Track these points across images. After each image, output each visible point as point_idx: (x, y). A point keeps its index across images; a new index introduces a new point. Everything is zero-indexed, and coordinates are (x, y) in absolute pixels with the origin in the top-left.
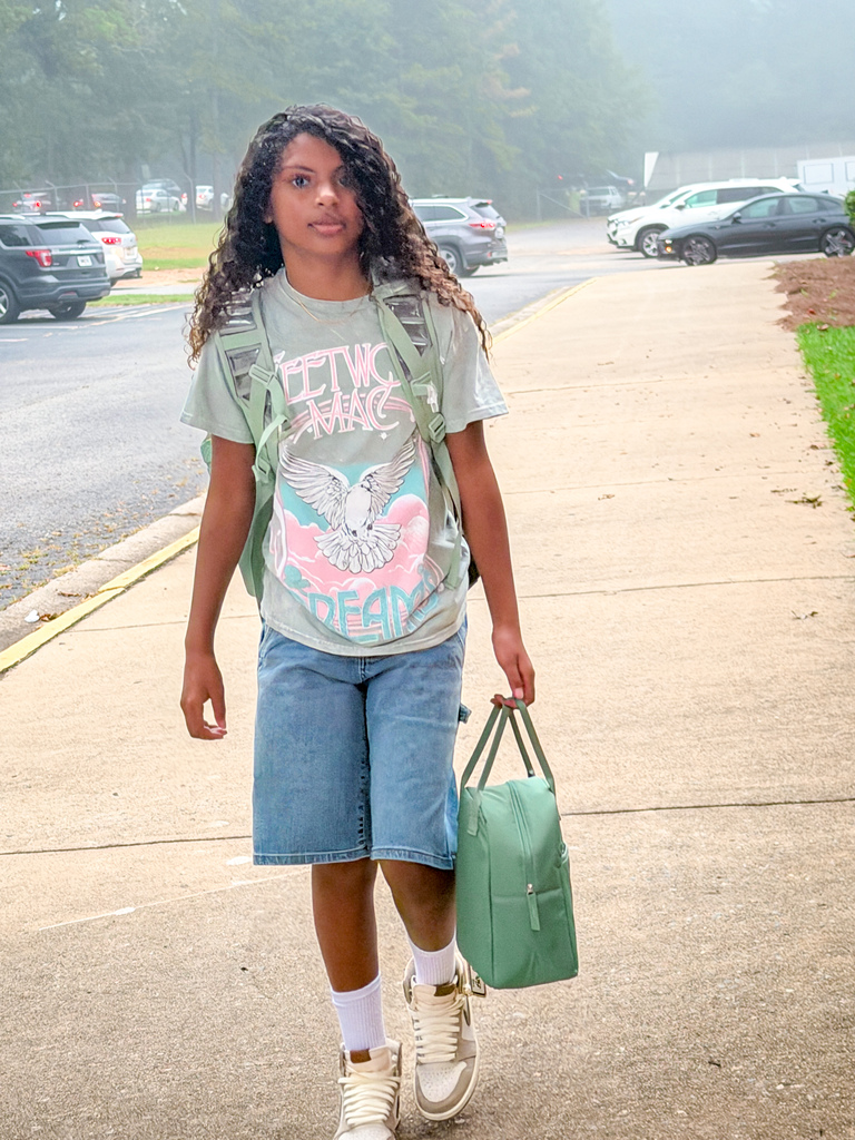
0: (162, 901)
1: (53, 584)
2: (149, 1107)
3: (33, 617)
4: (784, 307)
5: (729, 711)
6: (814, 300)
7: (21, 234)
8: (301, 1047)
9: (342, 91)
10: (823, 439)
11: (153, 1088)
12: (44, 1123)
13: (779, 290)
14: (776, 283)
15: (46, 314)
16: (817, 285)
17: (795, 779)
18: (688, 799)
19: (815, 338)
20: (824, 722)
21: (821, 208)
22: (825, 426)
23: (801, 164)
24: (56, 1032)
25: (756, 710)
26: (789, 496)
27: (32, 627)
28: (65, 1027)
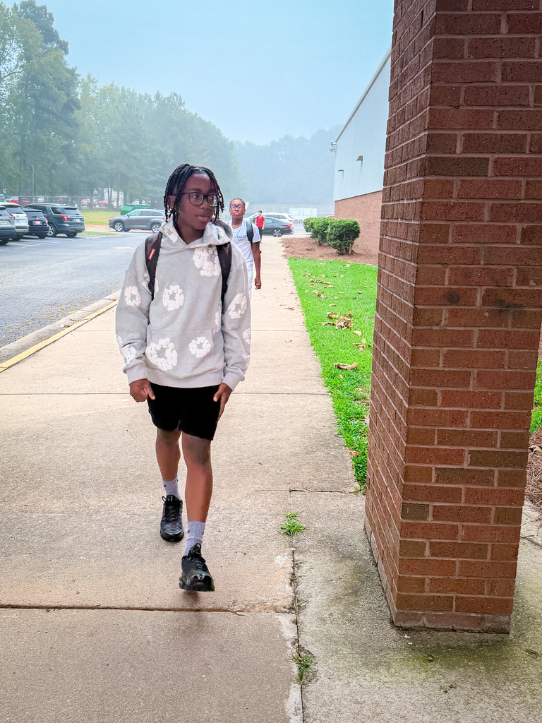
0: (103, 410)
1: (68, 317)
2: (100, 467)
3: (62, 326)
4: (284, 251)
5: (266, 367)
6: (293, 250)
7: (59, 210)
8: (144, 453)
9: (158, 175)
10: (295, 291)
11: (101, 462)
12: (70, 470)
13: (283, 246)
14: (282, 244)
15: (65, 235)
16: (294, 246)
17: (285, 387)
18: (254, 391)
19: (293, 261)
20: (293, 371)
21: (273, 222)
22: (295, 287)
23: (290, 209)
24: (73, 445)
25: (274, 367)
26: (284, 307)
27: (62, 329)
28: (76, 443)
